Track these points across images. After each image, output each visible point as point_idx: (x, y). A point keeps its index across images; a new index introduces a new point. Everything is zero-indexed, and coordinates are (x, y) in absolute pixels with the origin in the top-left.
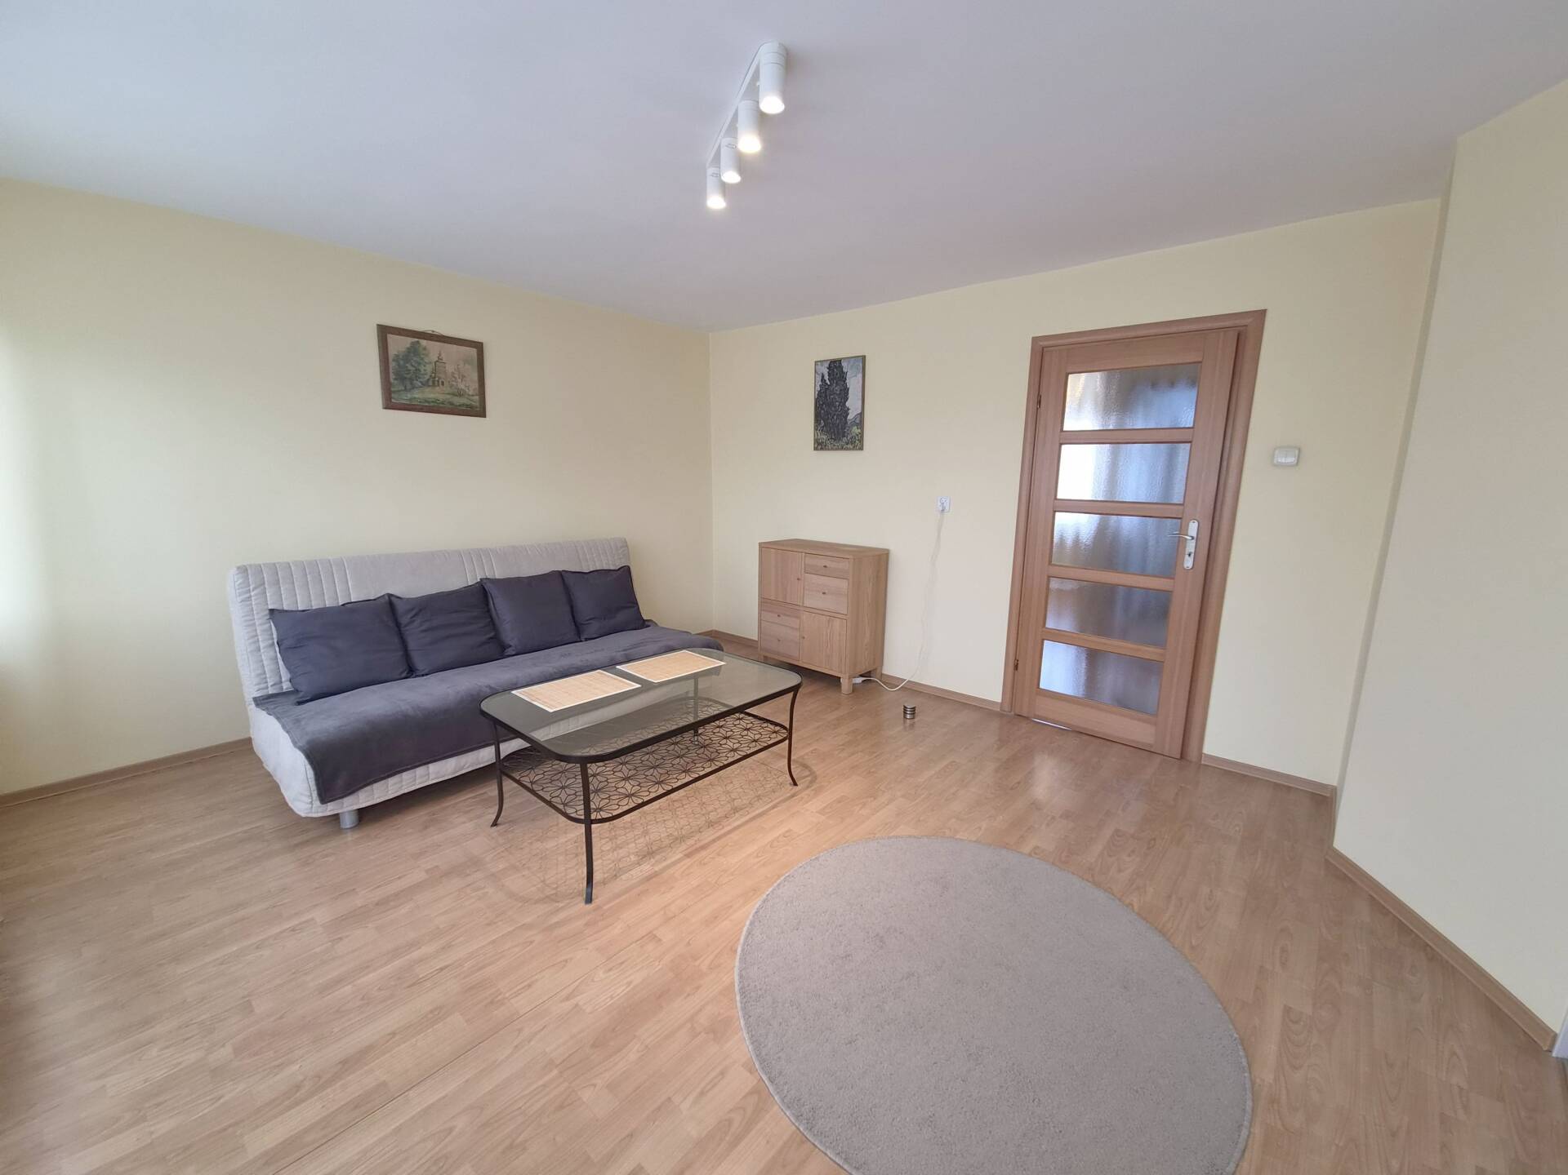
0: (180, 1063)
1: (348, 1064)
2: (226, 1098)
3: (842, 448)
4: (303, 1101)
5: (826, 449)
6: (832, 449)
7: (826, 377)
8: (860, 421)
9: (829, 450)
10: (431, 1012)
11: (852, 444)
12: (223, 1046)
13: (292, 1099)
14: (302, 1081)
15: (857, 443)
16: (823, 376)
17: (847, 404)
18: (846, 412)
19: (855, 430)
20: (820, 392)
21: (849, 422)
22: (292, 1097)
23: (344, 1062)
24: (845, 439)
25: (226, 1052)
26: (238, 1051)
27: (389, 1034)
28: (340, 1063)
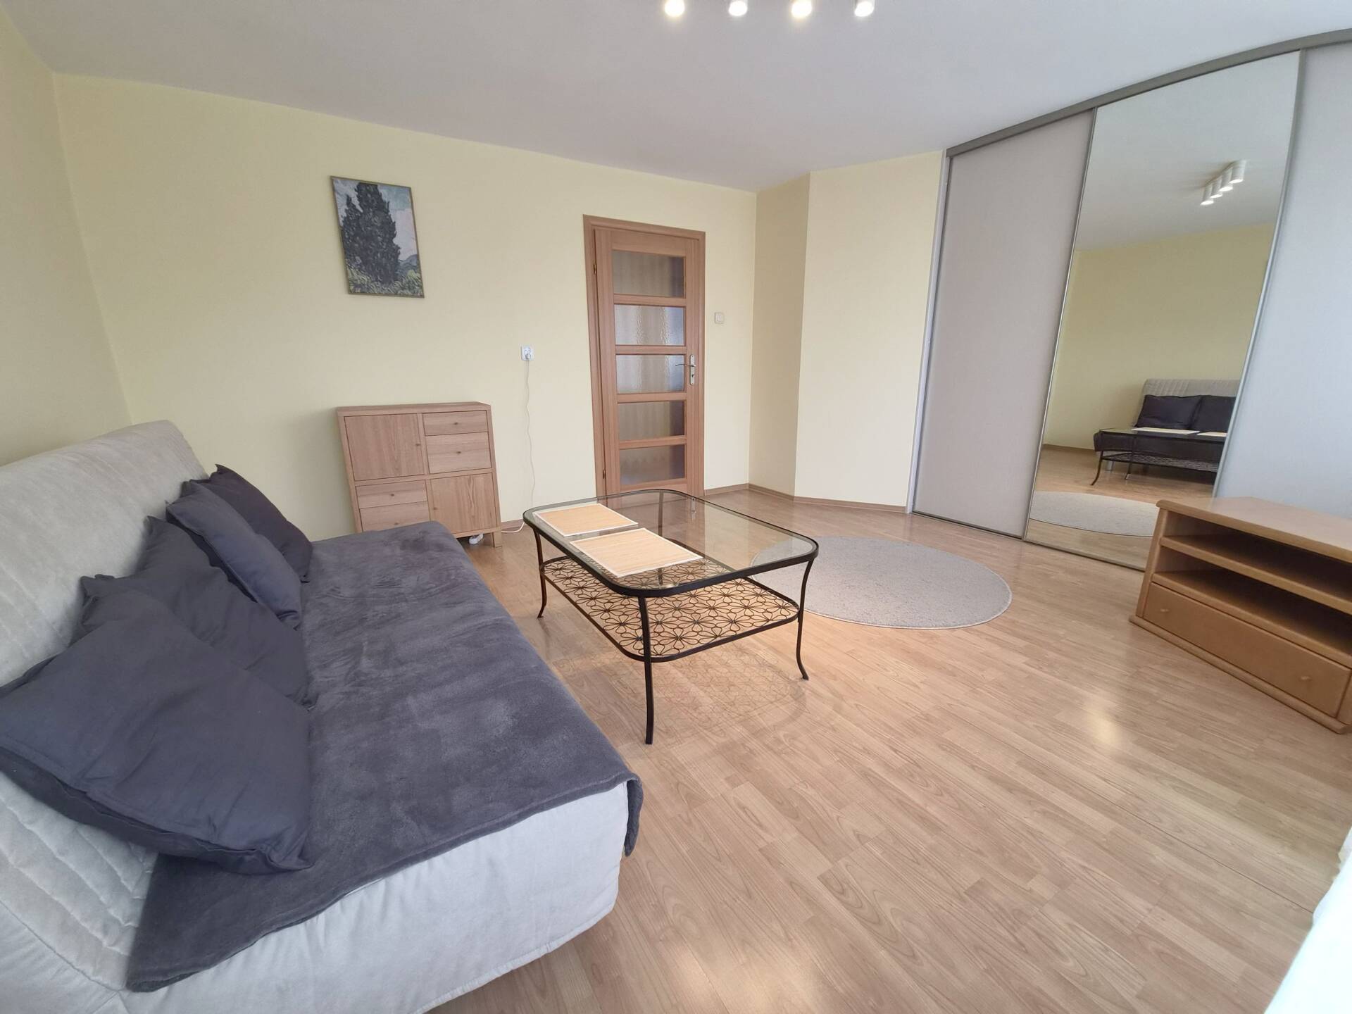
0: (1069, 925)
1: (1010, 787)
2: (1081, 862)
3: (396, 294)
4: (1054, 806)
5: (370, 294)
6: (380, 294)
7: (356, 202)
8: (415, 262)
9: (374, 294)
10: (944, 750)
11: (410, 289)
12: (1031, 891)
13: (1057, 813)
14: (1038, 812)
15: (414, 289)
16: (349, 200)
17: (396, 241)
18: (396, 250)
19: (412, 274)
20: (346, 220)
21: (402, 264)
22: (1056, 815)
23: (1010, 790)
24: (398, 283)
25: (1039, 886)
26: (1031, 875)
27: (974, 769)
28: (1011, 792)
